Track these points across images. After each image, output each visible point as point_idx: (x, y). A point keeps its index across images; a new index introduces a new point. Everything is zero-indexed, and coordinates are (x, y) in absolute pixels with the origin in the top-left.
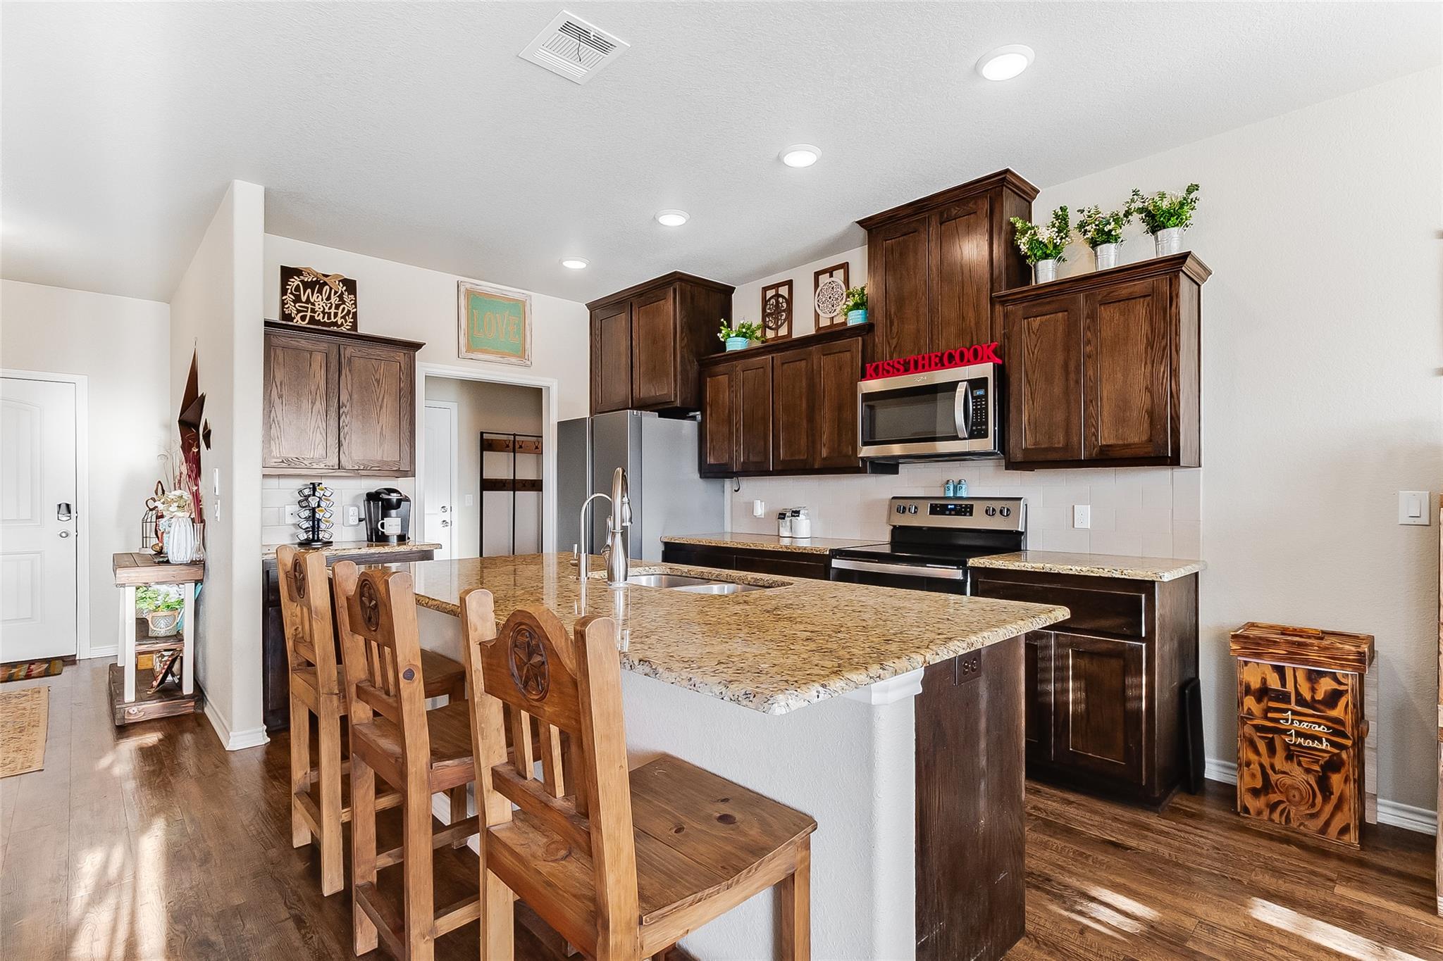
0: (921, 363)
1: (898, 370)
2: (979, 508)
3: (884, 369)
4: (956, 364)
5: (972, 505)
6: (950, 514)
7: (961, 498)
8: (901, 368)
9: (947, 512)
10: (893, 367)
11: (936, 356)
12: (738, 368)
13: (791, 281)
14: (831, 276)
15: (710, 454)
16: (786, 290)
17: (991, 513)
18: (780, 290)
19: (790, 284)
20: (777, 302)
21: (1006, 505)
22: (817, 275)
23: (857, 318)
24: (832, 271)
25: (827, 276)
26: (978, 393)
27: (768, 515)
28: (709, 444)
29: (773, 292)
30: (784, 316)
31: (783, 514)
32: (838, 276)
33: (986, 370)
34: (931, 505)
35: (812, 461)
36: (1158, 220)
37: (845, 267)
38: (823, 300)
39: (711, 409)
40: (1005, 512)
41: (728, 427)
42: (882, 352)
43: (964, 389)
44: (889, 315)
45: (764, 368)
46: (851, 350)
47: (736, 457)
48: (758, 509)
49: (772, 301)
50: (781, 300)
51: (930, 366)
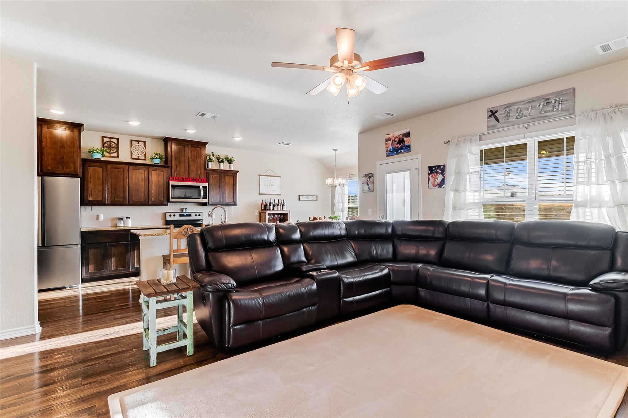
0: (187, 179)
1: (180, 180)
2: (193, 214)
3: (175, 179)
5: (191, 214)
7: (187, 212)
9: (185, 216)
10: (179, 179)
11: (192, 179)
12: (108, 167)
13: (119, 139)
14: (138, 143)
15: (89, 196)
16: (115, 141)
17: (196, 215)
18: (112, 140)
19: (118, 139)
20: (111, 144)
21: (199, 213)
22: (132, 141)
23: (157, 161)
24: (138, 142)
25: (136, 142)
26: (204, 189)
27: (105, 220)
28: (89, 193)
29: (108, 140)
30: (115, 150)
31: (121, 219)
32: (142, 144)
33: (206, 184)
34: (180, 214)
35: (148, 202)
36: (230, 162)
37: (145, 142)
38: (136, 150)
39: (90, 179)
40: (199, 215)
41: (102, 187)
42: (174, 174)
43: (201, 188)
44: (176, 165)
45: (123, 169)
46: (163, 171)
47: (108, 198)
48: (102, 217)
49: (108, 143)
50: (114, 144)
51: (190, 180)
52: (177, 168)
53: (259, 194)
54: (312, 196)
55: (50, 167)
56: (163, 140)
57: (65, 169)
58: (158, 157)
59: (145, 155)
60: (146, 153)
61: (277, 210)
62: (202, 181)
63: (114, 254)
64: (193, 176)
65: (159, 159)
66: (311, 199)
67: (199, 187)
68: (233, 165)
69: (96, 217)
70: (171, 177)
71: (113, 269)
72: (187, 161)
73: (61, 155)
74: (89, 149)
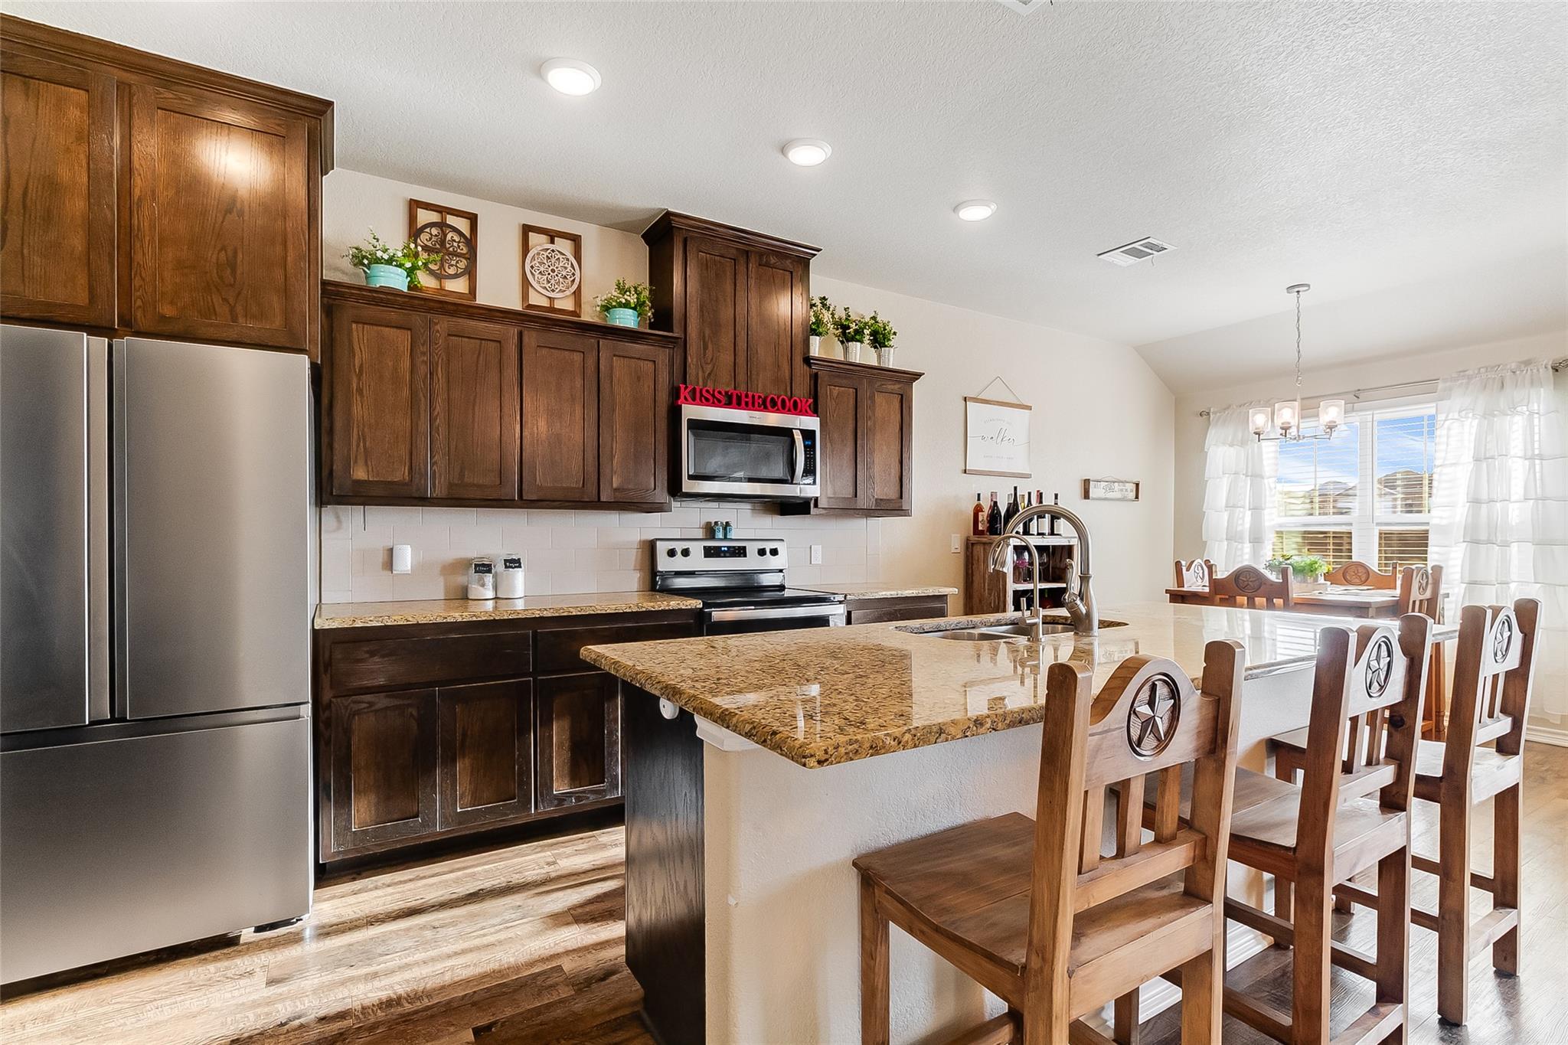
0: (744, 399)
1: (719, 401)
2: (752, 549)
3: (701, 395)
4: (778, 409)
5: (745, 547)
6: (725, 557)
7: (733, 540)
8: (724, 400)
9: (722, 555)
10: (713, 396)
11: (760, 397)
12: (438, 327)
13: (476, 216)
14: (552, 242)
15: (356, 462)
16: (462, 225)
17: (762, 552)
18: (451, 220)
19: (473, 219)
20: (445, 236)
21: (773, 545)
22: (527, 229)
23: (627, 319)
24: (552, 235)
25: (543, 238)
26: (807, 443)
27: (420, 568)
28: (355, 443)
29: (434, 217)
30: (463, 264)
31: (484, 565)
32: (564, 246)
33: (812, 423)
34: (704, 547)
35: (595, 492)
36: (880, 339)
37: (576, 240)
38: (542, 269)
39: (359, 380)
40: (774, 552)
41: (409, 421)
42: (696, 375)
43: (798, 437)
44: (704, 336)
45: (500, 342)
46: (655, 361)
47: (433, 473)
48: (406, 559)
49: (434, 231)
50: (457, 238)
51: (753, 405)
52: (705, 348)
53: (965, 472)
54: (1122, 482)
55: (172, 303)
56: (642, 236)
57: (241, 320)
58: (633, 300)
59: (577, 294)
60: (579, 287)
61: (1039, 534)
62: (796, 409)
63: (464, 735)
64: (763, 386)
65: (634, 309)
66: (1118, 495)
67: (787, 433)
68: (892, 350)
69: (381, 558)
70: (686, 388)
71: (459, 810)
72: (740, 322)
73: (224, 248)
74: (357, 249)
